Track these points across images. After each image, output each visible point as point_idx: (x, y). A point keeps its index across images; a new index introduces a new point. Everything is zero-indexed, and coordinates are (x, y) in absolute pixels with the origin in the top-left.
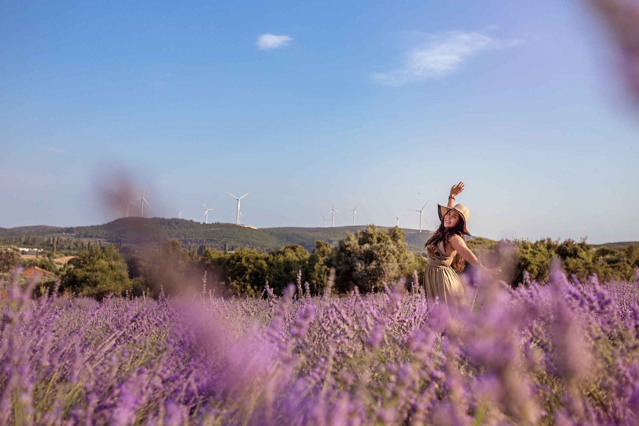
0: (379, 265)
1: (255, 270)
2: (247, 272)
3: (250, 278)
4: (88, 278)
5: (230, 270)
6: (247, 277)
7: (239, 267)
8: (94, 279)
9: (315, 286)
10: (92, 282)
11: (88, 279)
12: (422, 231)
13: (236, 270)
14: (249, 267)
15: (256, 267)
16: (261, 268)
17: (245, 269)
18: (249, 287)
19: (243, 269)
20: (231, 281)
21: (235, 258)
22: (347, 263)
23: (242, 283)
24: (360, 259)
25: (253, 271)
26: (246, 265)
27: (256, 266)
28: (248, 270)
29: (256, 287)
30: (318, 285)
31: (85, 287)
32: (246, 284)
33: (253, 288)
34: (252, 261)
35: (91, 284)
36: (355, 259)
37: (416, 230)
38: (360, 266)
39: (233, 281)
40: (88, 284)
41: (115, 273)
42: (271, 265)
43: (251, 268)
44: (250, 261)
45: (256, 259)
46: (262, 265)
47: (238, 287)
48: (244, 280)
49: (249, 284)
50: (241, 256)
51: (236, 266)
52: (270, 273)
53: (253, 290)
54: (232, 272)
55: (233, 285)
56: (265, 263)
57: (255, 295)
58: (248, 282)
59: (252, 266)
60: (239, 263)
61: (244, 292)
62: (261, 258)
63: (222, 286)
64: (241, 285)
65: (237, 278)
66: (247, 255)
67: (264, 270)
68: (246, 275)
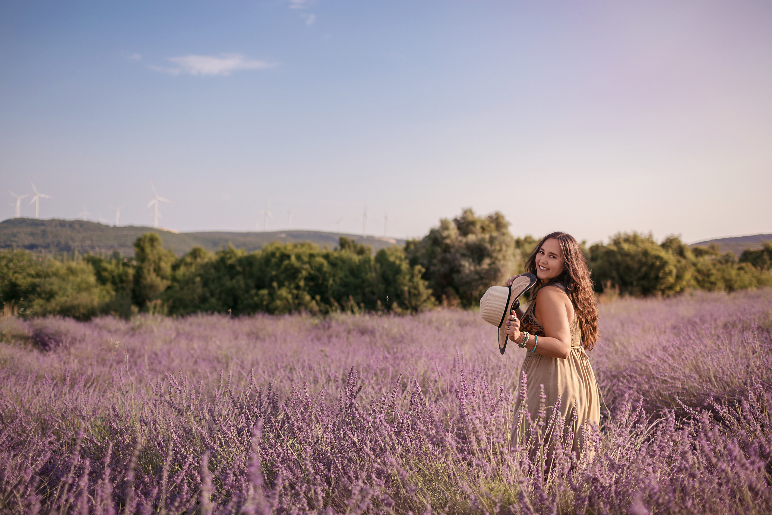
0: (493, 263)
1: (312, 272)
2: (300, 275)
3: (306, 285)
4: (39, 286)
5: (274, 273)
6: (302, 283)
7: (286, 269)
8: (48, 288)
9: (407, 295)
10: (46, 293)
11: (38, 289)
12: (367, 237)
13: (282, 273)
14: (303, 269)
15: (313, 269)
16: (319, 269)
17: (297, 271)
18: (308, 298)
19: (293, 271)
20: (277, 289)
22: (444, 261)
23: (295, 292)
24: (464, 255)
25: (309, 273)
26: (297, 264)
27: (313, 266)
28: (301, 272)
29: (318, 297)
30: (409, 292)
31: (34, 300)
32: (301, 292)
33: (313, 298)
34: (306, 259)
35: (43, 295)
36: (458, 256)
38: (467, 266)
39: (279, 288)
40: (40, 295)
41: (79, 280)
42: (333, 264)
43: (306, 269)
44: (302, 260)
45: (312, 256)
46: (322, 265)
47: (290, 297)
48: (298, 287)
49: (305, 293)
50: (287, 252)
51: (283, 267)
52: (334, 276)
53: (314, 303)
54: (276, 276)
55: (281, 295)
56: (325, 263)
57: (321, 311)
58: (304, 290)
59: (307, 266)
60: (286, 262)
61: (300, 304)
62: (318, 255)
63: (263, 296)
64: (293, 294)
65: (286, 283)
66: (297, 251)
67: (325, 273)
68: (300, 280)
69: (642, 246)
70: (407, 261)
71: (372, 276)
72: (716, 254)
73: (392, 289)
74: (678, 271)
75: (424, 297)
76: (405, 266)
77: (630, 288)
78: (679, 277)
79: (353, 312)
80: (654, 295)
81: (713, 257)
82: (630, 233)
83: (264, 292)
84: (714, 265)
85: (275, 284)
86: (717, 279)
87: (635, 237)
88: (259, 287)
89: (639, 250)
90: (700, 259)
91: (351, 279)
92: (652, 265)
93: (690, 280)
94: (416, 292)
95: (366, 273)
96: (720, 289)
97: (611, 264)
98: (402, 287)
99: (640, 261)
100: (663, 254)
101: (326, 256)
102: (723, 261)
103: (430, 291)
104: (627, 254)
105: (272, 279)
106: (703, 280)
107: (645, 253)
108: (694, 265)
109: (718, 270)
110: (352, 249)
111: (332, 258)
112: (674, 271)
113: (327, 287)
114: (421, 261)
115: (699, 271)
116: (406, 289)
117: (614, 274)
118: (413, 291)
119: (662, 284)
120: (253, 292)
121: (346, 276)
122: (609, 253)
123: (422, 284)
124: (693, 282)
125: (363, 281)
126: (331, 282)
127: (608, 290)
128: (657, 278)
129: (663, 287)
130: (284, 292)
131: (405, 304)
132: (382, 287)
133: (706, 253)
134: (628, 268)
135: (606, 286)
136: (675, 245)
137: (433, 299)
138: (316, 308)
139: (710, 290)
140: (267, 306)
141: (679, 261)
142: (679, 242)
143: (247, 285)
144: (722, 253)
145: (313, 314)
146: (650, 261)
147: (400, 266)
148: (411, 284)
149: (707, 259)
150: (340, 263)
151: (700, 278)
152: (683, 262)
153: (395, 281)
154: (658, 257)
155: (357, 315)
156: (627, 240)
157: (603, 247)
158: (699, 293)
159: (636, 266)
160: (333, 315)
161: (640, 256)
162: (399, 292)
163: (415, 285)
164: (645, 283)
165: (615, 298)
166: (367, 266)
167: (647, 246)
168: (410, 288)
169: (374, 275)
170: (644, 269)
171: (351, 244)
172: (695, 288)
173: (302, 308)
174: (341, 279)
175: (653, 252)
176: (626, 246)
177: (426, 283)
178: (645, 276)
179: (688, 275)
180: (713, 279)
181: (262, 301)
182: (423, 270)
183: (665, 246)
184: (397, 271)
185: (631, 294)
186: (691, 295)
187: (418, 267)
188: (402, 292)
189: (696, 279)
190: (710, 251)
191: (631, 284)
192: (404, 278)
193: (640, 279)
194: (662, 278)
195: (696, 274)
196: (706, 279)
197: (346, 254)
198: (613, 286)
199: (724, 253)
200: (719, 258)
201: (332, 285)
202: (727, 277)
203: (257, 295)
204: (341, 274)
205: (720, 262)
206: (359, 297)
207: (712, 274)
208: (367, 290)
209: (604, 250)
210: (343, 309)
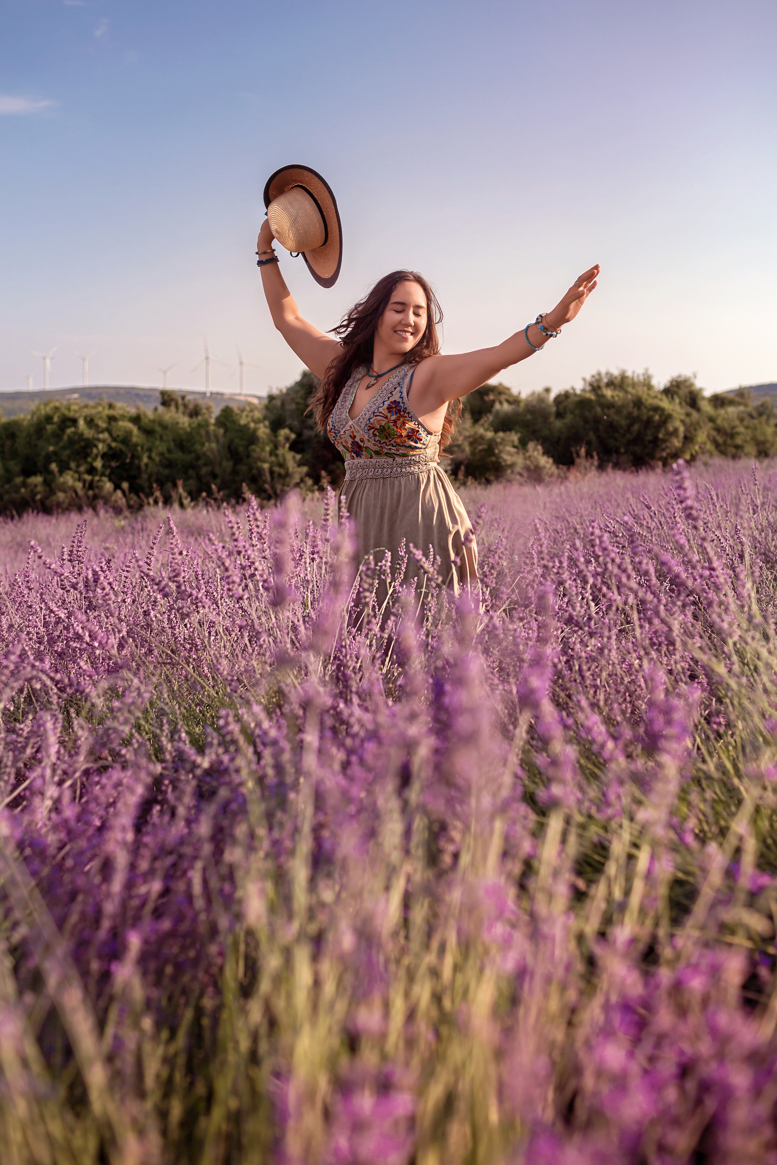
1: (114, 445)
2: (95, 451)
3: (105, 466)
5: (51, 448)
6: (98, 464)
7: (71, 442)
9: (267, 476)
12: (211, 393)
13: (64, 448)
14: (99, 440)
15: (114, 439)
16: (126, 440)
17: (89, 444)
18: (109, 486)
19: (83, 444)
20: (57, 474)
21: (56, 419)
23: (88, 477)
25: (110, 447)
26: (88, 433)
27: (115, 435)
28: (96, 446)
29: (125, 485)
30: (272, 472)
32: (97, 478)
33: (117, 487)
34: (103, 425)
37: (199, 393)
39: (61, 472)
42: (148, 432)
43: (104, 441)
44: (97, 426)
45: (112, 419)
46: (129, 434)
47: (79, 485)
48: (92, 471)
49: (105, 479)
50: (71, 414)
51: (65, 438)
52: (150, 450)
53: (119, 493)
54: (55, 453)
55: (64, 483)
56: (135, 430)
57: (130, 507)
58: (103, 474)
59: (105, 436)
60: (70, 431)
61: (95, 497)
62: (123, 417)
63: (36, 486)
64: (84, 482)
65: (73, 465)
66: (86, 412)
67: (136, 445)
68: (95, 459)
69: (634, 392)
70: (267, 423)
71: (211, 447)
72: (746, 405)
73: (243, 468)
74: (687, 430)
75: (297, 479)
76: (263, 431)
77: (614, 458)
78: (688, 439)
79: (182, 505)
80: (653, 468)
81: (742, 408)
82: (616, 372)
83: (38, 479)
84: (742, 420)
85: (54, 466)
86: (745, 441)
87: (623, 377)
88: (28, 473)
89: (629, 397)
90: (722, 412)
91: (178, 455)
92: (649, 421)
93: (705, 443)
94: (282, 471)
95: (203, 445)
96: (747, 455)
97: (586, 421)
98: (259, 464)
99: (629, 416)
100: (665, 404)
101: (136, 420)
102: (754, 414)
103: (305, 469)
104: (610, 405)
105: (48, 459)
106: (725, 443)
107: (638, 403)
108: (712, 420)
109: (747, 427)
110: (181, 409)
111: (144, 421)
112: (682, 429)
113: (139, 468)
114: (288, 422)
115: (718, 430)
116: (266, 466)
117: (592, 436)
118: (276, 469)
119: (663, 450)
120: (19, 480)
121: (169, 451)
122: (583, 403)
123: (291, 459)
124: (709, 446)
125: (198, 458)
126: (145, 460)
127: (581, 461)
128: (656, 441)
129: (664, 454)
130: (68, 479)
131: (265, 491)
132: (228, 465)
133: (732, 403)
134: (612, 426)
135: (578, 455)
136: (683, 392)
137: (310, 482)
138: (122, 502)
139: (734, 457)
140: (42, 502)
141: (688, 415)
142: (692, 385)
143: (7, 470)
144: (754, 403)
145: (118, 511)
146: (645, 414)
147: (255, 430)
148: (273, 459)
149: (732, 411)
150: (158, 429)
151: (720, 439)
152: (695, 415)
153: (248, 456)
154: (657, 409)
155: (189, 511)
156: (611, 384)
157: (575, 395)
158: (718, 461)
159: (624, 422)
160: (149, 510)
161: (630, 408)
162: (254, 472)
163: (281, 459)
164: (638, 449)
165: (593, 473)
166: (203, 432)
167: (642, 392)
168: (272, 464)
169: (214, 445)
170: (636, 427)
171: (180, 401)
172: (711, 455)
173: (100, 503)
174: (162, 454)
175: (650, 401)
176: (608, 393)
177: (298, 457)
178: (638, 439)
179: (701, 437)
180: (739, 441)
181: (34, 494)
182: (293, 436)
183: (669, 392)
184: (252, 439)
185: (617, 466)
186: (706, 464)
187: (284, 432)
188: (260, 471)
189: (715, 442)
190: (737, 399)
191: (617, 452)
192: (263, 450)
193: (629, 443)
194: (664, 441)
195: (714, 433)
196: (729, 441)
197: (170, 415)
198: (589, 455)
199: (758, 403)
200: (749, 409)
201: (147, 465)
202: (761, 438)
203: (24, 484)
204: (161, 447)
205: (751, 416)
206: (192, 482)
207: (738, 434)
208: (204, 470)
209: (577, 399)
210: (167, 501)
